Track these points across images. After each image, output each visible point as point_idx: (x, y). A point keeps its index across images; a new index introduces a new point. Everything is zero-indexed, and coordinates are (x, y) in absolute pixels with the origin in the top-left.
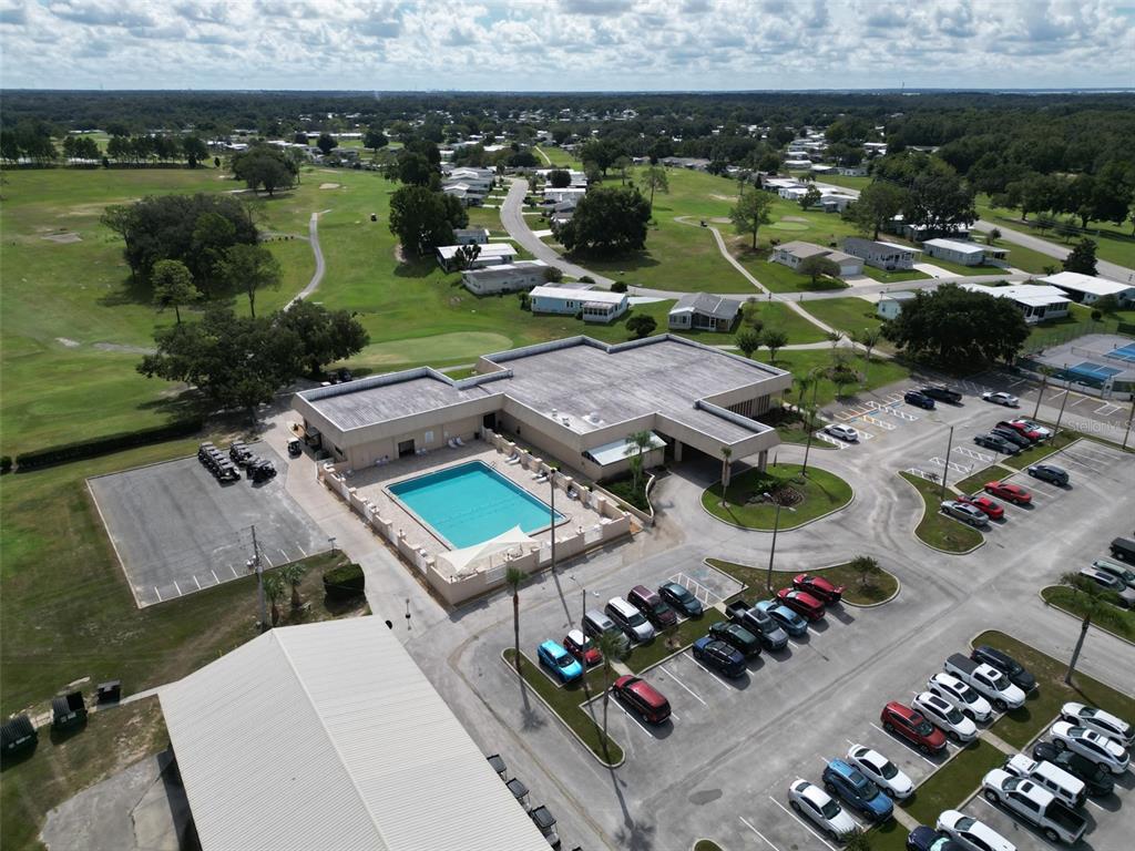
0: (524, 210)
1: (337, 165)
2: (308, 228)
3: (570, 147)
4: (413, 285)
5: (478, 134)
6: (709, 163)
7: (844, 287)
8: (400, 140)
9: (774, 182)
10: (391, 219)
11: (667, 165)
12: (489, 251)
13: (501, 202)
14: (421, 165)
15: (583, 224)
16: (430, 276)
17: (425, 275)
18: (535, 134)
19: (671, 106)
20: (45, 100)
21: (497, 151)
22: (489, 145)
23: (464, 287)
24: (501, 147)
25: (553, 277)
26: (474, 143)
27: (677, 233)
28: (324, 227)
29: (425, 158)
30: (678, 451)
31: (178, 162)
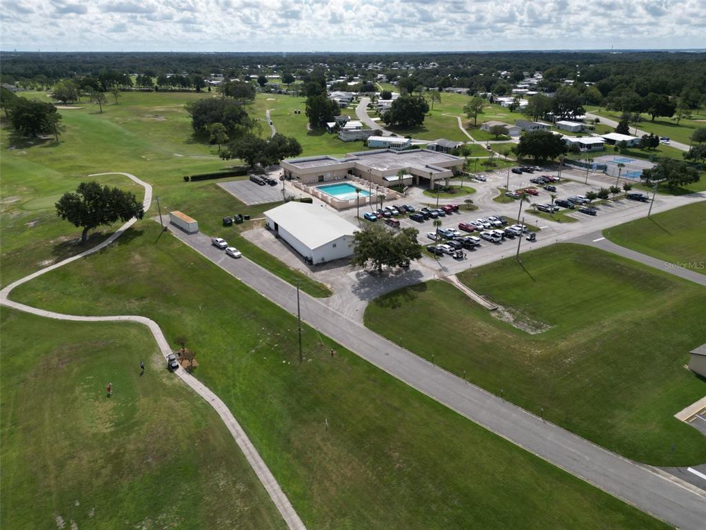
0: (368, 110)
1: (269, 92)
2: (265, 116)
3: (395, 83)
4: (316, 139)
5: (344, 76)
6: (468, 89)
7: (510, 139)
8: (301, 79)
9: (500, 99)
10: (306, 110)
11: (447, 91)
12: (351, 125)
13: (356, 106)
14: (317, 88)
15: (394, 113)
16: (323, 136)
17: (321, 135)
18: (377, 76)
19: (460, 60)
20: (96, 57)
21: (355, 85)
22: (350, 82)
23: (339, 139)
24: (357, 83)
25: (378, 133)
26: (342, 81)
27: (441, 120)
28: (272, 116)
29: (319, 85)
30: (418, 180)
31: (191, 89)
